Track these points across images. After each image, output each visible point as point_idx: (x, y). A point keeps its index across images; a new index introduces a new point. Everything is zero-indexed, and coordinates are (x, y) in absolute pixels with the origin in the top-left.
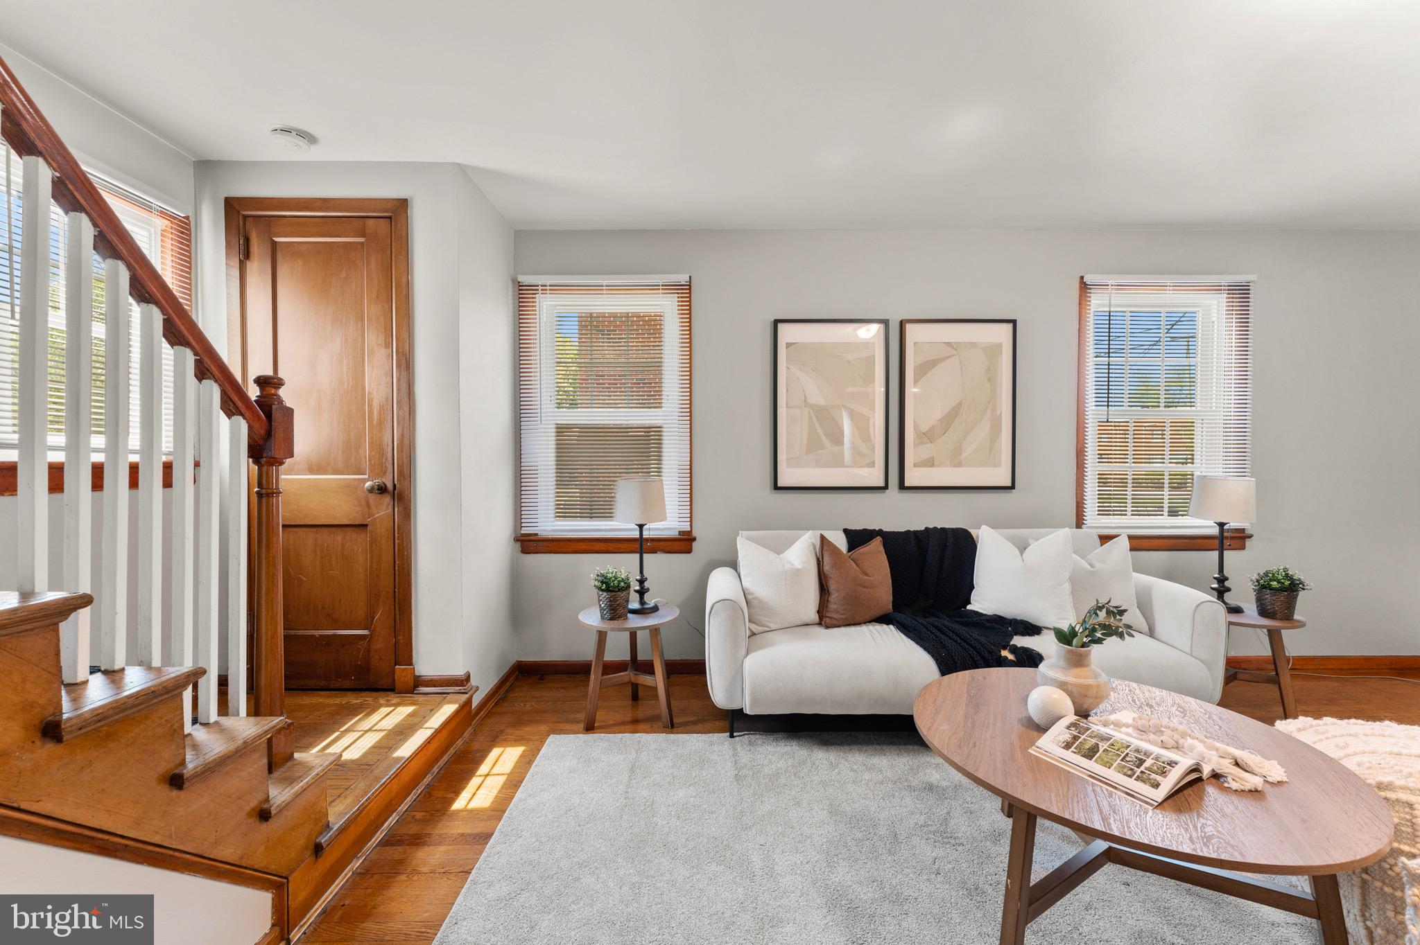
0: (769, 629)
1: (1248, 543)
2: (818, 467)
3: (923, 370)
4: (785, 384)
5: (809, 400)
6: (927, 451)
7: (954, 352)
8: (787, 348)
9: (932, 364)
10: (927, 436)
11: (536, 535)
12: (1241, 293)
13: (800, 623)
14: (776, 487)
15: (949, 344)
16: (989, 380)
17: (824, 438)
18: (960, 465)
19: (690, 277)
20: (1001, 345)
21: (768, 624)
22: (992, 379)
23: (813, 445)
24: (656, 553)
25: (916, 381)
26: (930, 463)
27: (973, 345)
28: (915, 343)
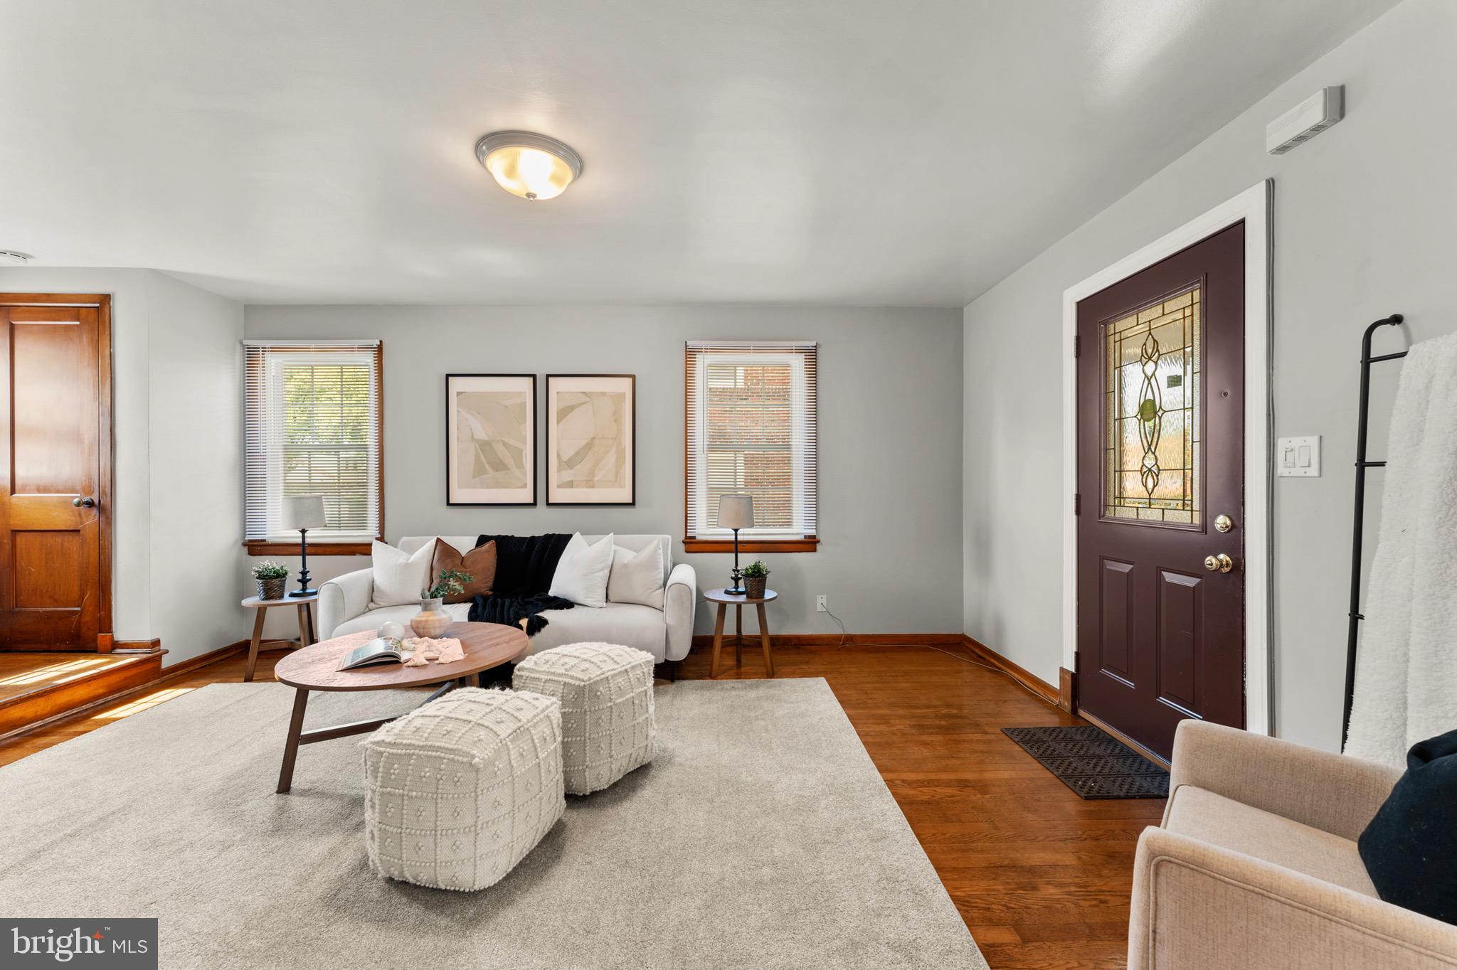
0: (379, 606)
1: (819, 547)
2: (482, 488)
3: (563, 413)
4: (456, 423)
5: (475, 436)
6: (567, 475)
7: (588, 399)
8: (457, 396)
9: (570, 409)
10: (570, 464)
11: (265, 540)
12: (812, 356)
13: (406, 602)
14: (448, 504)
15: (584, 393)
16: (616, 421)
17: (487, 466)
18: (593, 487)
19: (381, 341)
20: (625, 394)
21: (380, 603)
22: (617, 420)
23: (479, 471)
24: (355, 555)
25: (558, 422)
26: (570, 484)
27: (603, 394)
28: (558, 393)
